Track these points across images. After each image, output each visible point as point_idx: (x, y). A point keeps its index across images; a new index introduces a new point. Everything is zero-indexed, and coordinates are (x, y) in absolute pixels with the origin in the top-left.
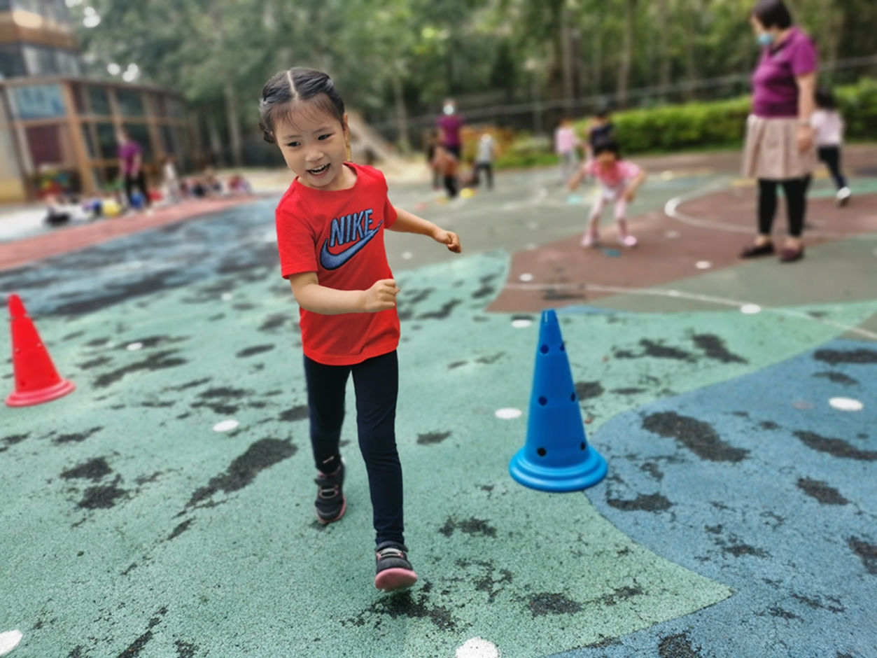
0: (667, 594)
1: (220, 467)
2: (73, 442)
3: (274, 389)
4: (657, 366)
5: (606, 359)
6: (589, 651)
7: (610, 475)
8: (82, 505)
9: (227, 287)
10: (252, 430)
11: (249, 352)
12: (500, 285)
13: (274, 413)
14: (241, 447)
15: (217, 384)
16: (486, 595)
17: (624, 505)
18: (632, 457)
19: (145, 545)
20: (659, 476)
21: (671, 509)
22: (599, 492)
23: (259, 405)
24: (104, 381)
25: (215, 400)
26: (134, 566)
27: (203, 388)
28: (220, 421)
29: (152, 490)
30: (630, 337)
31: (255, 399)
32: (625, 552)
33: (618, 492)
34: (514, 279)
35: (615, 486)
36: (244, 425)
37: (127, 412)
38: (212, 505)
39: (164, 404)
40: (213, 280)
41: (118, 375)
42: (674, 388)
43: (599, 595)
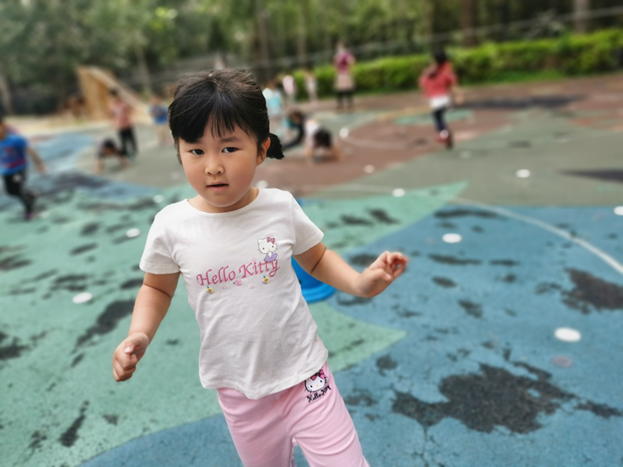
0: (377, 340)
1: (91, 322)
3: (108, 271)
6: (343, 372)
9: (41, 208)
10: (103, 298)
11: (79, 251)
13: (115, 285)
14: (100, 308)
15: (63, 273)
19: (56, 373)
21: (373, 302)
23: (102, 283)
25: (68, 283)
26: (53, 385)
27: (53, 278)
28: (76, 295)
29: (45, 343)
30: (334, 215)
31: (99, 278)
33: (344, 297)
35: (341, 295)
36: (96, 296)
38: (93, 344)
42: (364, 241)
43: (343, 347)
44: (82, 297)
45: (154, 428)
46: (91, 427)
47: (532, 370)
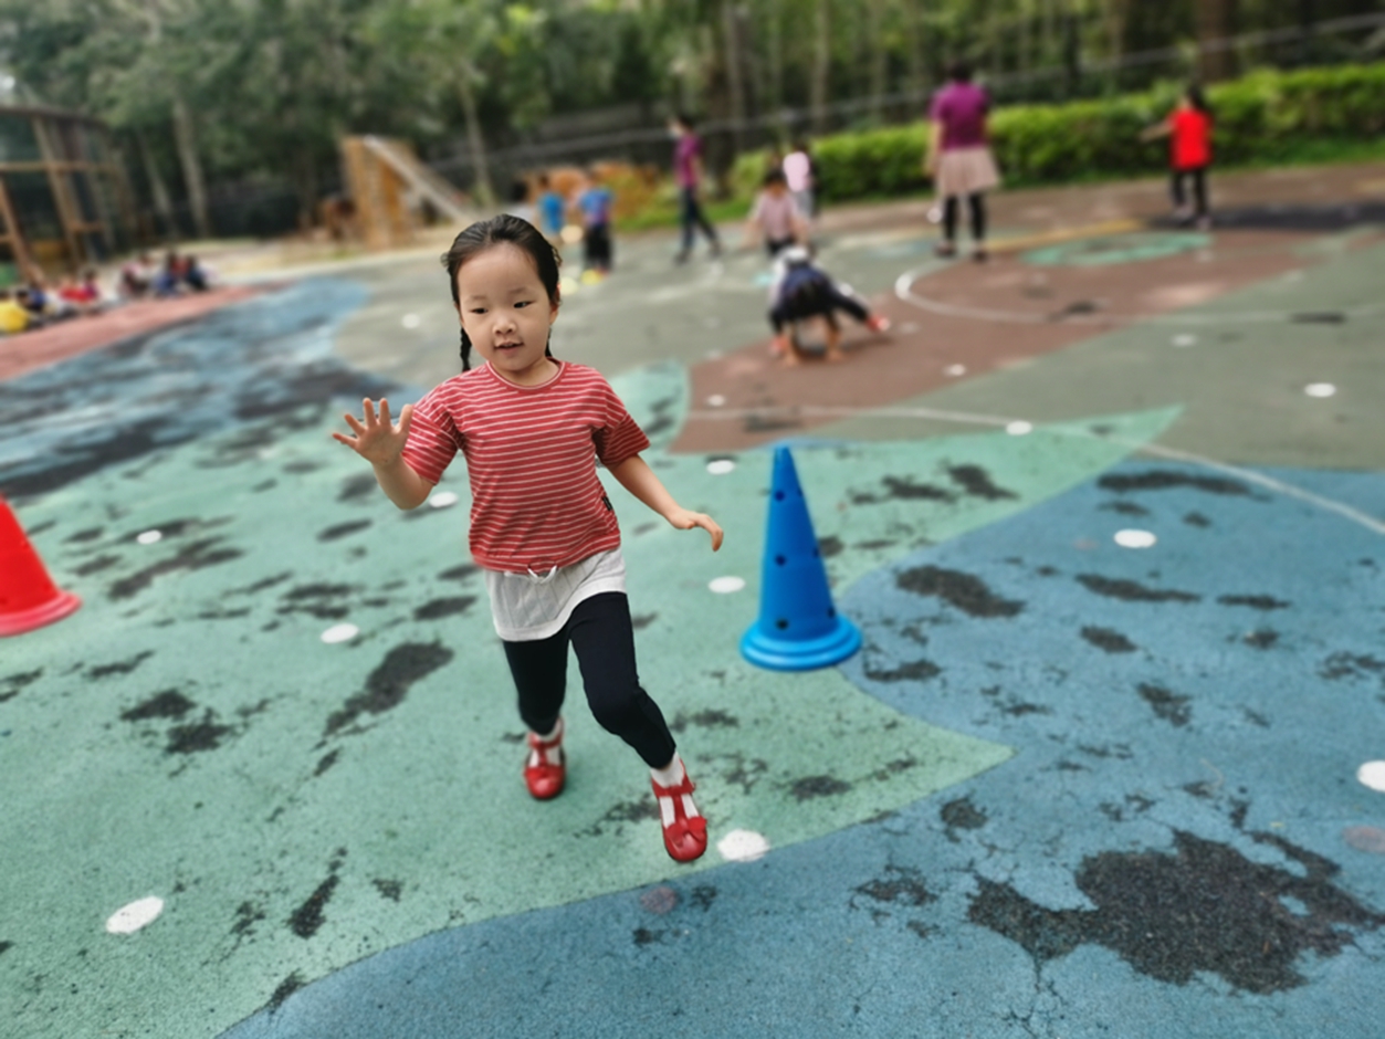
0: (945, 763)
1: (355, 685)
2: (117, 675)
3: (392, 579)
4: (908, 510)
5: (841, 507)
6: (866, 827)
7: (865, 645)
8: (171, 750)
9: (262, 439)
10: (380, 636)
11: (334, 533)
12: (680, 412)
13: (405, 611)
14: (373, 657)
15: (305, 580)
16: (739, 787)
17: (887, 677)
18: (888, 622)
19: (285, 786)
20: (923, 641)
21: (942, 675)
22: (855, 665)
23: (379, 603)
24: (123, 590)
25: (311, 601)
26: (279, 811)
27: (285, 587)
28: (328, 627)
29: (265, 722)
30: (870, 476)
31: (371, 595)
32: (893, 725)
33: (877, 663)
34: (699, 403)
35: (873, 657)
36: (366, 630)
37: (181, 629)
38: (358, 730)
39: (233, 614)
40: (234, 430)
41: (141, 580)
42: (931, 536)
43: (869, 771)
44: (340, 632)
45: (472, 915)
46: (349, 902)
47: (1293, 852)
